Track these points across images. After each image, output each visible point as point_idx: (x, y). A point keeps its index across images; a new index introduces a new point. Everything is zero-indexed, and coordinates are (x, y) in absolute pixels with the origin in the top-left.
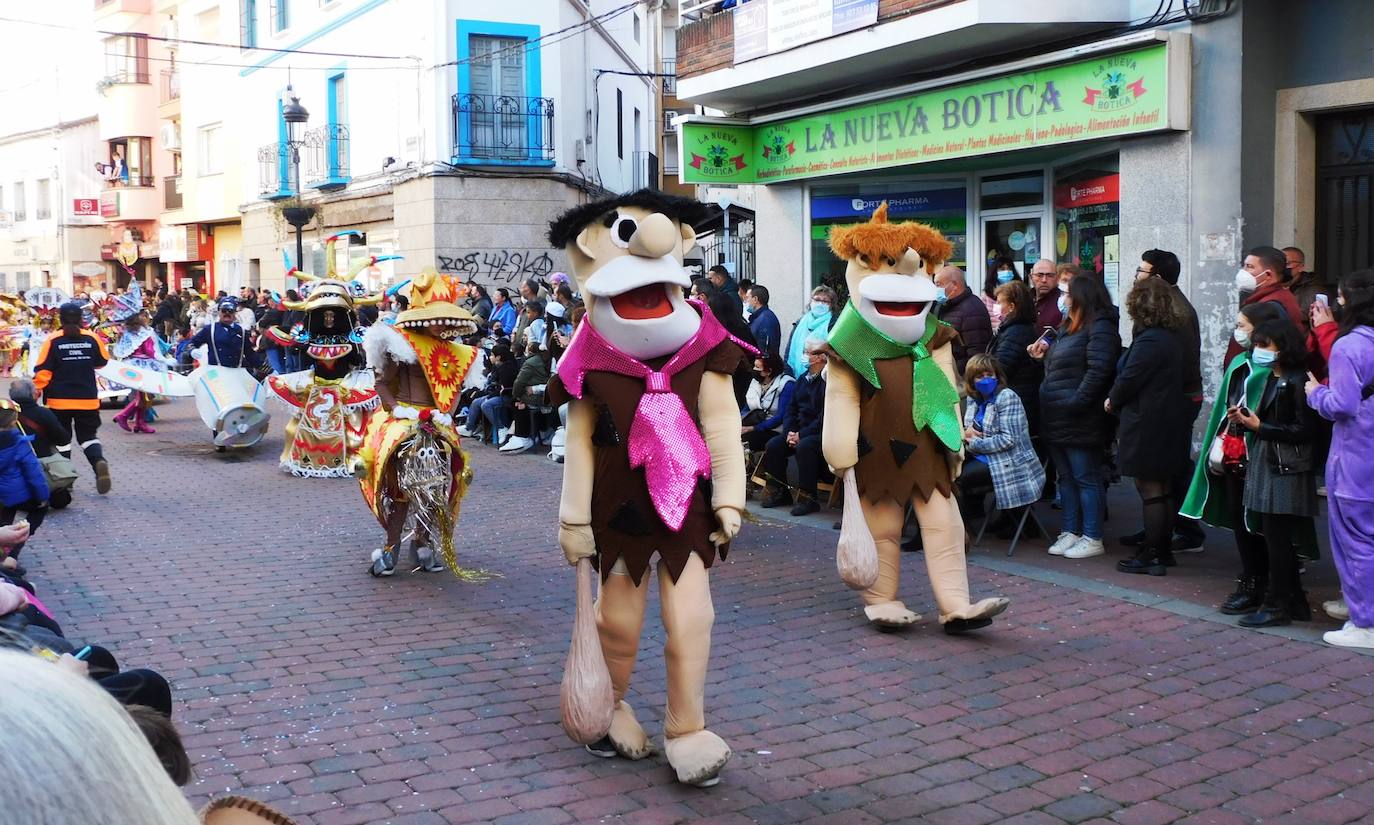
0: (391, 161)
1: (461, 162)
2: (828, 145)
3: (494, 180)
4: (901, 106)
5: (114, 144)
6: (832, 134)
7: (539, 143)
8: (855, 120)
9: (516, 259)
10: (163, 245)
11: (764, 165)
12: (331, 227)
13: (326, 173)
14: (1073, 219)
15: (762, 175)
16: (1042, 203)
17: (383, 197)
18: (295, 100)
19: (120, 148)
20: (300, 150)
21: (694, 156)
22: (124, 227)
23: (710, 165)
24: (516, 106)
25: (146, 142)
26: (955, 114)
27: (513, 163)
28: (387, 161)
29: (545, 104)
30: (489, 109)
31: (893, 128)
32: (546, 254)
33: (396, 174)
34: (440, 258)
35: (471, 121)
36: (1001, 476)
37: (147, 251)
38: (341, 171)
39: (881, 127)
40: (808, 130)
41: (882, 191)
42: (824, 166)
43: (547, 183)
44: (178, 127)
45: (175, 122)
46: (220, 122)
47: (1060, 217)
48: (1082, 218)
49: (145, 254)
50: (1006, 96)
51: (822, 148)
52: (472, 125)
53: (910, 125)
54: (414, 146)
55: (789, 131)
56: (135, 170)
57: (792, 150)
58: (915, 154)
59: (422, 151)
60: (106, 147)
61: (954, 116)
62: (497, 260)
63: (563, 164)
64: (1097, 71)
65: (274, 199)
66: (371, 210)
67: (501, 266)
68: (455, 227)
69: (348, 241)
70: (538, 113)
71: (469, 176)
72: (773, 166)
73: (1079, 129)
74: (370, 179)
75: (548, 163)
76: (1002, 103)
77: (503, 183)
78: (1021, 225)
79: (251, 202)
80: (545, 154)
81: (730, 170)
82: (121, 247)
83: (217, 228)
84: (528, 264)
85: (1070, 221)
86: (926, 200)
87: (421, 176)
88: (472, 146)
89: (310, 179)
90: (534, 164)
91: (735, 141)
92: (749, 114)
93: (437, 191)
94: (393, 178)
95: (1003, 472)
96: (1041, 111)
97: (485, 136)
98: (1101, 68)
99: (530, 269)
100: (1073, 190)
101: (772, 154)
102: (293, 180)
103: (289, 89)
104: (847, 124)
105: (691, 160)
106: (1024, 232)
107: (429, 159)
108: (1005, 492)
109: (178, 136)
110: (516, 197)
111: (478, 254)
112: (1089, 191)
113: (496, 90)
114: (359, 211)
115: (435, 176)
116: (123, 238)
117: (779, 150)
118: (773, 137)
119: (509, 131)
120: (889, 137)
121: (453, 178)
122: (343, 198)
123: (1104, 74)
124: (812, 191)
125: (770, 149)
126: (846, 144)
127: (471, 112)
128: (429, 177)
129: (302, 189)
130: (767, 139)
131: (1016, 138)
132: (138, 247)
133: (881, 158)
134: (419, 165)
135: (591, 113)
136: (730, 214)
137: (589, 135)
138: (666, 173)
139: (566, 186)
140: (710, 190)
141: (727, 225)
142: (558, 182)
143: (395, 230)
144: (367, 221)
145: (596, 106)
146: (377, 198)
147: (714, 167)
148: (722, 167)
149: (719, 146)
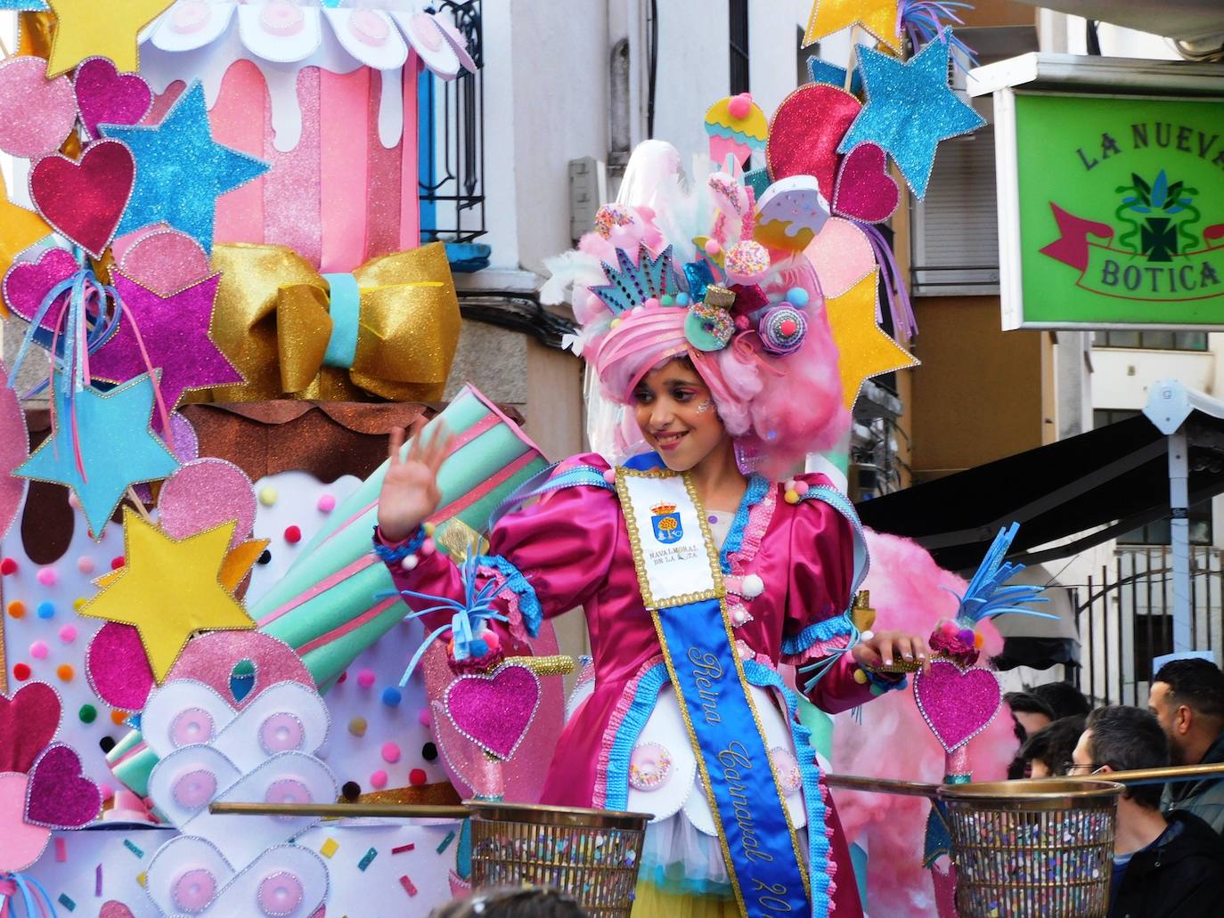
21: (1061, 216)
23: (1132, 258)
63: (517, 257)
75: (463, 253)
81: (1207, 272)
91: (1222, 158)
105: (1052, 233)
135: (624, 49)
136: (1194, 456)
137: (622, 141)
138: (923, 291)
139: (528, 340)
140: (1097, 357)
141: (1179, 496)
142: (498, 331)
145: (645, 25)
147: (1142, 262)
148: (1177, 263)
149: (1162, 176)
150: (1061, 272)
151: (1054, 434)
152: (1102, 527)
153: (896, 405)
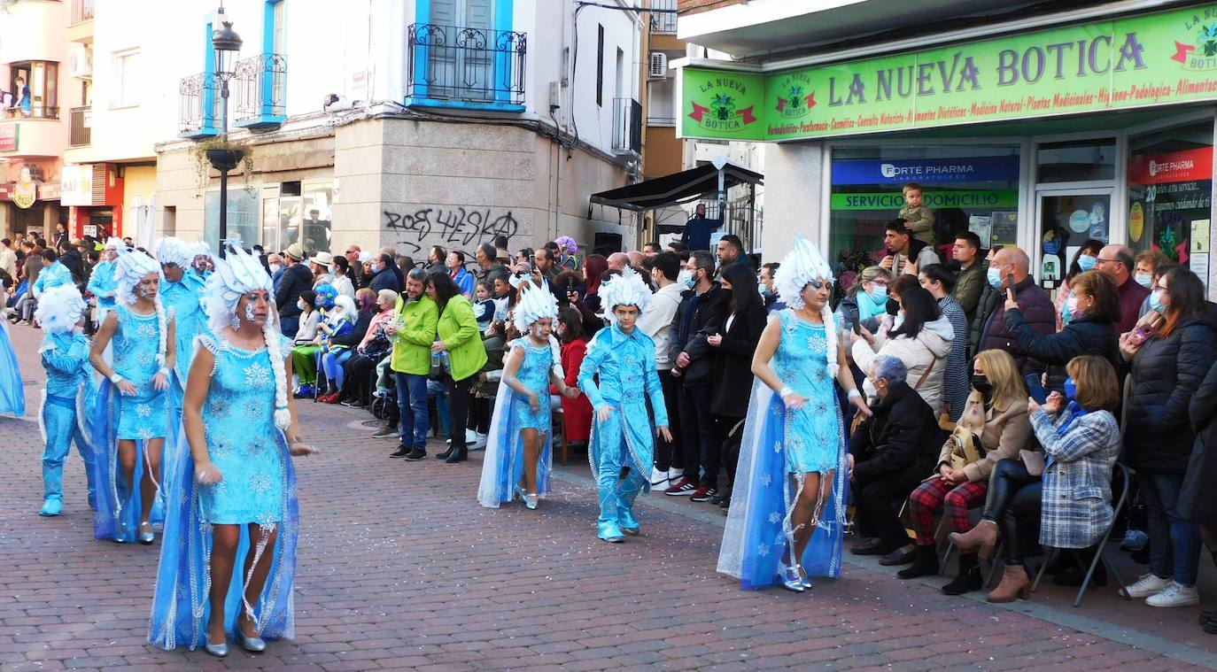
0: (334, 98)
1: (416, 102)
2: (855, 99)
3: (452, 125)
4: (948, 56)
5: (15, 68)
6: (861, 86)
7: (507, 84)
8: (890, 71)
9: (474, 219)
10: (65, 186)
11: (779, 120)
12: (260, 173)
13: (258, 111)
14: (1151, 198)
15: (774, 131)
16: (1111, 177)
17: (324, 140)
18: (227, 25)
19: (22, 73)
20: (229, 83)
21: (695, 106)
22: (21, 164)
23: (714, 118)
24: (483, 41)
25: (53, 68)
26: (1012, 67)
27: (477, 107)
28: (329, 99)
29: (516, 39)
30: (451, 42)
31: (936, 81)
32: (510, 213)
33: (339, 114)
34: (387, 213)
35: (430, 56)
36: (1054, 505)
37: (47, 193)
38: (276, 109)
39: (921, 79)
40: (832, 80)
41: (917, 156)
42: (851, 124)
43: (514, 132)
44: (91, 52)
45: (86, 46)
46: (139, 47)
47: (1136, 196)
48: (1161, 198)
49: (44, 197)
50: (1076, 47)
51: (849, 101)
52: (430, 60)
53: (957, 77)
54: (362, 82)
55: (809, 81)
56: (37, 98)
57: (811, 103)
58: (962, 113)
59: (371, 88)
60: (7, 72)
61: (1011, 70)
62: (453, 218)
63: (535, 109)
64: (1191, 22)
65: (196, 138)
66: (308, 155)
67: (457, 227)
68: (405, 178)
69: (279, 190)
70: (508, 49)
71: (424, 120)
72: (787, 122)
73: (1167, 91)
74: (308, 119)
75: (518, 108)
76: (1071, 57)
77: (464, 130)
78: (1086, 203)
79: (169, 140)
80: (514, 97)
81: (737, 124)
82: (18, 187)
83: (128, 169)
84: (488, 225)
85: (1148, 200)
86: (970, 168)
87: (369, 118)
88: (430, 84)
89: (238, 116)
90: (501, 108)
91: (743, 90)
92: (761, 60)
93: (386, 135)
94: (335, 119)
95: (1058, 502)
96: (1119, 67)
97: (445, 74)
98: (1196, 19)
99: (490, 230)
100: (1152, 163)
101: (788, 107)
102: (220, 116)
103: (221, 11)
104: (880, 74)
105: (691, 110)
106: (1089, 211)
107: (378, 99)
108: (1053, 526)
109: (89, 62)
110: (478, 146)
111: (430, 210)
112: (1174, 165)
113: (460, 20)
114: (295, 155)
115: (384, 118)
116: (20, 176)
117: (795, 103)
118: (789, 87)
119: (473, 69)
120: (931, 92)
121: (405, 121)
122: (276, 140)
123: (1199, 27)
124: (833, 152)
125: (786, 101)
126: (878, 98)
127: (430, 45)
128: (377, 119)
129: (229, 129)
130: (782, 88)
131: (1088, 99)
132: (37, 187)
133: (919, 117)
134: (367, 105)
135: (568, 51)
136: (726, 176)
137: (566, 77)
138: (650, 124)
139: (537, 135)
140: (698, 145)
141: (721, 188)
142: (527, 131)
143: (335, 180)
144: (303, 167)
145: (574, 44)
146: (315, 141)
147: (717, 120)
148: (728, 120)
149: (725, 96)
150: (694, 122)
151: (685, 168)
152: (697, 195)
153: (641, 157)
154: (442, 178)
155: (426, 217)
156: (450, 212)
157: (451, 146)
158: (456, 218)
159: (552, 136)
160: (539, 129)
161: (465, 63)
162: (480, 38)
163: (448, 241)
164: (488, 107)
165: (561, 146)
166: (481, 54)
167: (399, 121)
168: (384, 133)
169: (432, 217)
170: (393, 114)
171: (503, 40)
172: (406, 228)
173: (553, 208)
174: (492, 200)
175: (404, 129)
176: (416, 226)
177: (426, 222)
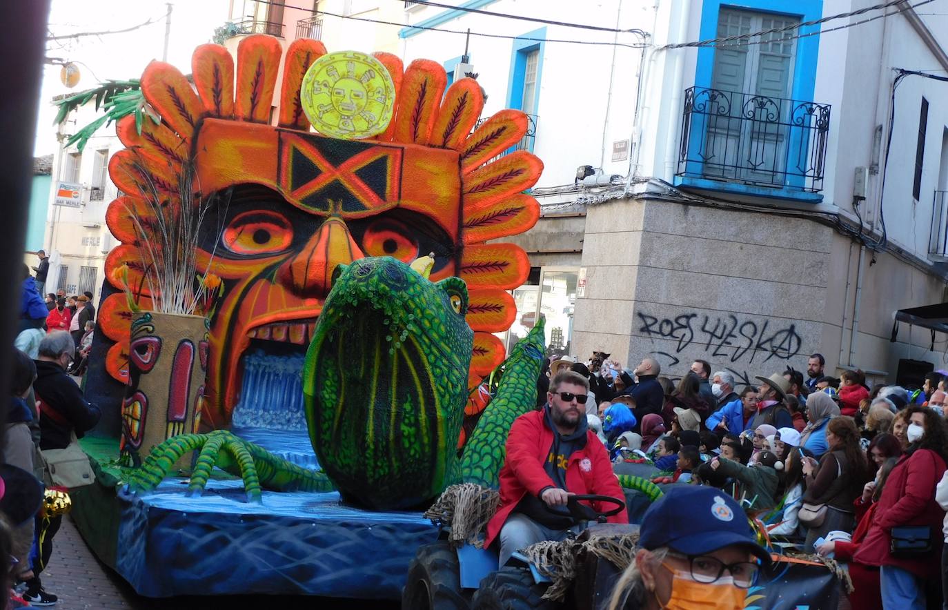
0: (589, 171)
1: (687, 182)
3: (729, 212)
7: (802, 167)
9: (748, 330)
17: (572, 221)
18: (472, 76)
24: (775, 113)
27: (762, 192)
28: (582, 171)
29: (817, 112)
30: (736, 112)
32: (793, 327)
33: (594, 190)
34: (641, 315)
35: (709, 126)
43: (807, 226)
52: (709, 132)
54: (624, 154)
59: (634, 162)
62: (721, 327)
63: (833, 199)
66: (552, 237)
67: (726, 338)
68: (666, 274)
70: (806, 124)
71: (696, 204)
74: (555, 193)
75: (813, 197)
77: (744, 219)
80: (808, 183)
84: (764, 338)
87: (629, 197)
88: (706, 161)
90: (790, 195)
93: (647, 219)
94: (588, 196)
97: (725, 150)
99: (767, 346)
103: (465, 60)
107: (643, 175)
110: (759, 241)
111: (694, 315)
113: (750, 86)
115: (647, 199)
119: (761, 145)
121: (673, 204)
127: (710, 114)
128: (638, 200)
134: (628, 182)
135: (881, 129)
137: (876, 162)
139: (834, 232)
142: (823, 226)
143: (582, 269)
144: (545, 251)
145: (889, 121)
146: (561, 221)
154: (712, 277)
155: (688, 322)
156: (719, 320)
157: (727, 238)
158: (725, 327)
159: (852, 234)
160: (837, 224)
161: (752, 138)
162: (772, 109)
163: (714, 354)
164: (775, 193)
165: (864, 247)
166: (772, 128)
167: (664, 204)
168: (646, 218)
169: (695, 323)
170: (658, 194)
171: (801, 112)
172: (663, 335)
173: (847, 324)
174: (772, 309)
175: (671, 213)
176: (675, 334)
177: (688, 329)
